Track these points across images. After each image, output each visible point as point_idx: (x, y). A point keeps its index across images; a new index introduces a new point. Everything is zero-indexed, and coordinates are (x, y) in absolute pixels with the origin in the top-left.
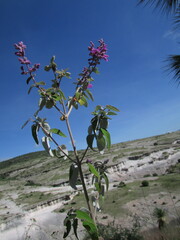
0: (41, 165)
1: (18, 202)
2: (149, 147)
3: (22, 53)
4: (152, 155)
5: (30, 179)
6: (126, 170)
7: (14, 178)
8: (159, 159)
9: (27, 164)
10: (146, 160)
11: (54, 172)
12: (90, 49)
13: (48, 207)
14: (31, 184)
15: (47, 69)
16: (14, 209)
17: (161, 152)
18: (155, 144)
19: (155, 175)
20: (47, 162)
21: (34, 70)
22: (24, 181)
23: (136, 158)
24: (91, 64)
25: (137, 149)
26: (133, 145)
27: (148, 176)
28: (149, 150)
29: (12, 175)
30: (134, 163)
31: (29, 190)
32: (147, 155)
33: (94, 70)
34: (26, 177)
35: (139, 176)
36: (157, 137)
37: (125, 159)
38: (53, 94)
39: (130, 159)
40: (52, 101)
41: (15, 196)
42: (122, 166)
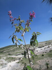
0: (13, 49)
1: (6, 60)
2: (44, 44)
3: (11, 14)
4: (45, 47)
5: (9, 53)
6: (37, 51)
8: (47, 48)
9: (9, 49)
10: (43, 48)
11: (16, 51)
12: (30, 14)
13: (14, 62)
14: (9, 54)
15: (17, 20)
16: (5, 62)
17: (48, 46)
18: (46, 43)
19: (46, 53)
21: (14, 20)
22: (8, 54)
23: (40, 48)
24: (30, 19)
25: (40, 45)
27: (44, 53)
28: (44, 45)
29: (4, 52)
30: (40, 49)
31: (9, 56)
32: (44, 47)
33: (31, 20)
34: (8, 52)
35: (41, 53)
36: (46, 41)
37: (37, 48)
38: (20, 28)
39: (38, 48)
40: (19, 30)
41: (5, 58)
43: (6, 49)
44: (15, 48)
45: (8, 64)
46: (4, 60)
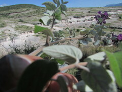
0: (27, 12)
2: (85, 12)
4: (85, 17)
5: (21, 19)
6: (71, 22)
7: (12, 17)
8: (88, 20)
9: (19, 10)
10: (82, 19)
11: (34, 17)
14: (21, 21)
17: (91, 17)
18: (89, 12)
19: (84, 27)
20: (30, 11)
22: (18, 19)
23: (77, 17)
25: (79, 13)
26: (78, 10)
27: (80, 27)
28: (85, 15)
29: (11, 15)
30: (76, 20)
31: (20, 24)
32: (83, 17)
34: (19, 17)
35: (76, 27)
36: (91, 8)
37: (72, 17)
39: (74, 17)
41: (14, 26)
42: (69, 20)
43: (13, 10)
44: (32, 10)
45: (20, 36)
46: (12, 29)
